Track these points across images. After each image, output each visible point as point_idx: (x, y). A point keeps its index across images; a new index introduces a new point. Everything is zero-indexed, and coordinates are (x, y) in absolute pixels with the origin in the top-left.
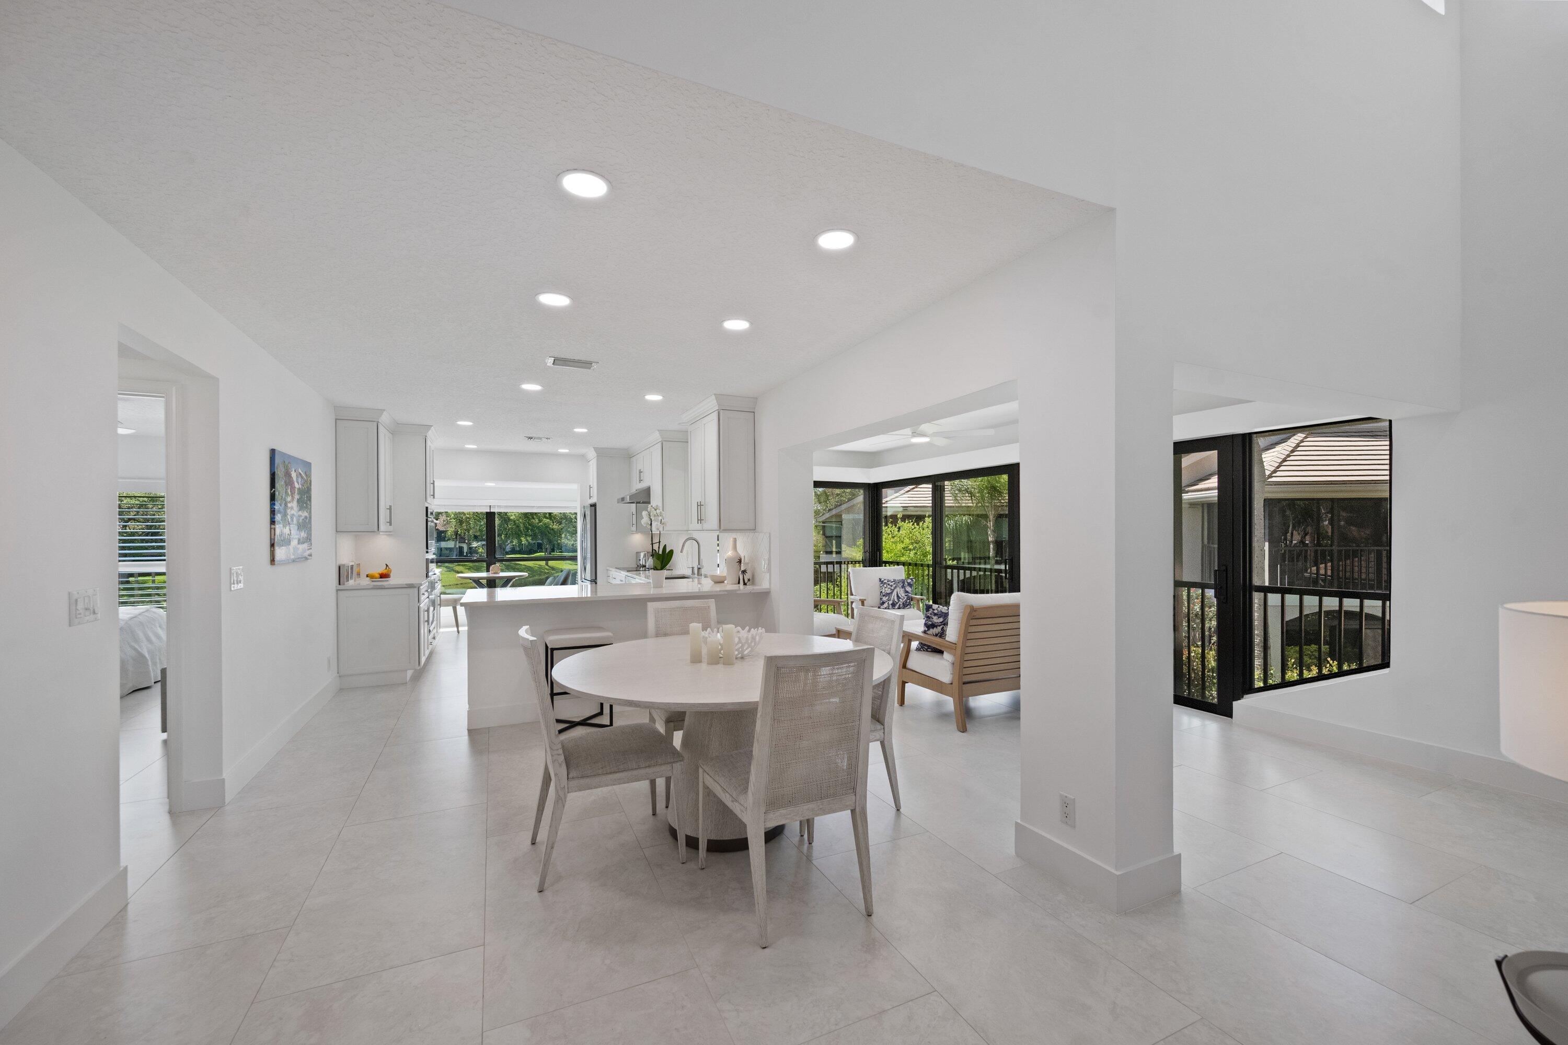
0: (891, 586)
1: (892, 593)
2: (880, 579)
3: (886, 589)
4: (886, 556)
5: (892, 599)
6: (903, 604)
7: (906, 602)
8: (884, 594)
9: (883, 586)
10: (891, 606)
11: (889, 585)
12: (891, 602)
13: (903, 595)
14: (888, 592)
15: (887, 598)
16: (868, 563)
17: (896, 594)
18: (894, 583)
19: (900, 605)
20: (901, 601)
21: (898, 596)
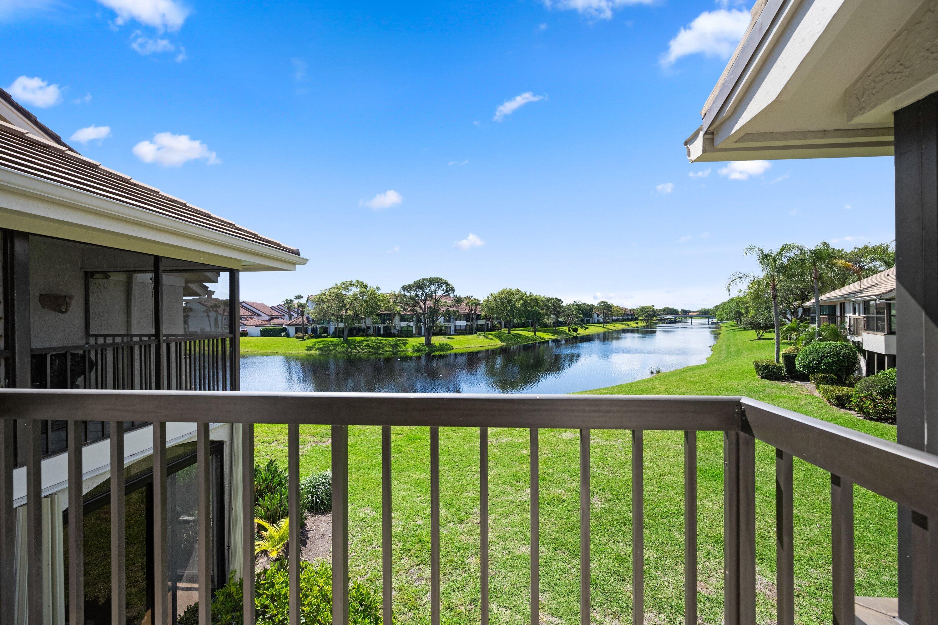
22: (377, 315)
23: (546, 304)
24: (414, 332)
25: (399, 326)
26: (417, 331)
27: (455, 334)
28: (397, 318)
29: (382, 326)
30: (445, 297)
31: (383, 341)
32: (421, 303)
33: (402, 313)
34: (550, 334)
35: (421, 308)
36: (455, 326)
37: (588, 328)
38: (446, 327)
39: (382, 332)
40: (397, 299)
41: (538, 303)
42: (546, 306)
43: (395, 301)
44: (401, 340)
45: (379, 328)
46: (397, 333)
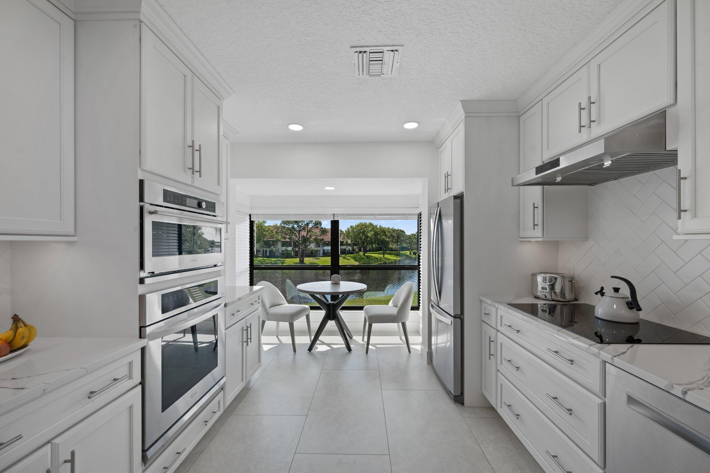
22: (263, 241)
23: (391, 234)
24: (292, 254)
25: (281, 250)
26: (294, 254)
27: (324, 256)
28: (280, 244)
29: (268, 250)
30: (315, 229)
31: (267, 261)
32: (296, 232)
33: (283, 240)
34: (394, 256)
35: (296, 237)
36: (324, 250)
38: (317, 251)
39: (268, 254)
40: (278, 230)
41: (385, 233)
42: (392, 236)
43: (276, 231)
44: (280, 260)
45: (266, 251)
46: (279, 255)
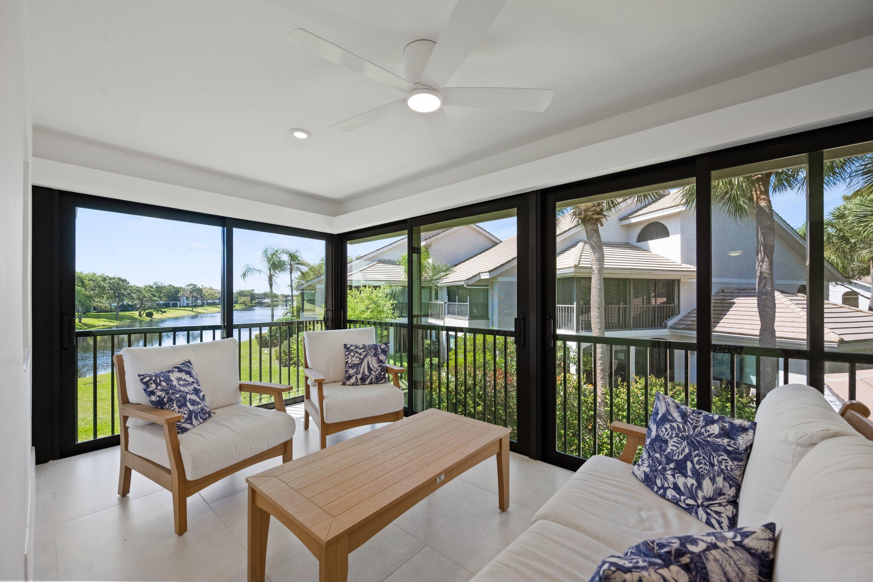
0: (360, 354)
1: (361, 363)
2: (345, 345)
3: (354, 359)
4: (351, 315)
5: (361, 372)
6: (376, 377)
7: (380, 375)
8: (350, 365)
9: (349, 354)
10: (359, 381)
11: (357, 352)
12: (359, 376)
13: (376, 365)
14: (356, 362)
15: (355, 370)
16: (330, 324)
17: (366, 364)
18: (363, 350)
19: (372, 379)
20: (374, 374)
21: (369, 367)
37: (165, 312)
